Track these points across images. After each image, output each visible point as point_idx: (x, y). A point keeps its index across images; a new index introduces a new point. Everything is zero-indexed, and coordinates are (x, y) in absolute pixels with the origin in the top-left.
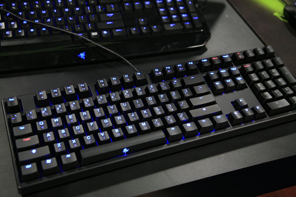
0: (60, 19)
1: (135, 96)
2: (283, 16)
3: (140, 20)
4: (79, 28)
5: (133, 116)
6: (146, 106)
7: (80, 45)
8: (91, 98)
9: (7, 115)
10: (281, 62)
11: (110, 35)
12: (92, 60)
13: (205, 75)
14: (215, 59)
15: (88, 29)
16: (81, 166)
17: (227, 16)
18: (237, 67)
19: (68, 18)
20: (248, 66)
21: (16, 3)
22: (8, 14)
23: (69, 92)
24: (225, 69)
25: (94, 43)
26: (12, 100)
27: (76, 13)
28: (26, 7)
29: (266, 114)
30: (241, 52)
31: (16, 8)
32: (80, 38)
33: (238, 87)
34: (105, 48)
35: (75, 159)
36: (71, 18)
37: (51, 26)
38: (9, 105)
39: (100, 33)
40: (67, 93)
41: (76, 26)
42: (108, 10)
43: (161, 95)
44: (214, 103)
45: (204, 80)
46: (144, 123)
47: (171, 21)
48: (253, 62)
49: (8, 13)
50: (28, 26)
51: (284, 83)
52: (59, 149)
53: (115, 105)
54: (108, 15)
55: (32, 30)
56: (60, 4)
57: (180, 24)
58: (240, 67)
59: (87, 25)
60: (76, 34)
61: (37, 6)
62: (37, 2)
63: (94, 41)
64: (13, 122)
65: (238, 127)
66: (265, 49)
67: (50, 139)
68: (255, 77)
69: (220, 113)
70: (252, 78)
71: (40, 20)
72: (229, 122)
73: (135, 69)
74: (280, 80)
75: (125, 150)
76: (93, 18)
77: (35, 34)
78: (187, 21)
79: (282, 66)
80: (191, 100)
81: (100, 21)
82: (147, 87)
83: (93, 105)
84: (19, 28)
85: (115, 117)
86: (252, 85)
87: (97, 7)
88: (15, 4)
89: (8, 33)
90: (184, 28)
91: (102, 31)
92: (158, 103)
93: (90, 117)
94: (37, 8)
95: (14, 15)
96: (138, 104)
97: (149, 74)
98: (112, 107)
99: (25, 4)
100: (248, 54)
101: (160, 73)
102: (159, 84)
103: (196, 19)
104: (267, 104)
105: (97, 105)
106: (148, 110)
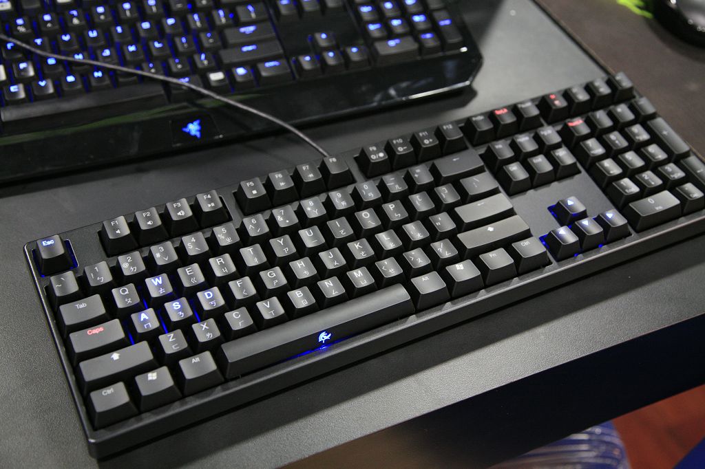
0: (132, 48)
1: (331, 211)
2: (641, 4)
3: (317, 35)
4: (179, 66)
5: (332, 259)
6: (359, 232)
7: (185, 104)
8: (230, 224)
9: (42, 279)
10: (650, 109)
11: (252, 77)
12: (217, 137)
13: (482, 150)
14: (503, 114)
15: (200, 66)
16: (226, 381)
17: (513, 13)
18: (553, 126)
19: (151, 43)
20: (578, 123)
21: (26, 18)
22: (9, 46)
23: (179, 214)
24: (527, 134)
25: (218, 97)
26: (49, 243)
27: (168, 31)
28: (49, 25)
29: (629, 227)
30: (559, 92)
31: (27, 30)
32: (184, 88)
33: (561, 173)
34: (245, 107)
35: (212, 366)
36: (159, 43)
37: (114, 64)
38: (44, 256)
39: (230, 74)
40: (175, 218)
41: (171, 61)
42: (243, 18)
43: (390, 206)
44: (509, 213)
45: (482, 164)
46: (359, 272)
47: (390, 34)
48: (588, 112)
49: (10, 42)
50: (61, 69)
51: (661, 155)
52: (173, 347)
53: (287, 237)
54: (243, 30)
55: (70, 79)
56: (128, 13)
57: (409, 39)
58: (559, 127)
59: (196, 57)
60: (174, 80)
61: (76, 21)
62: (75, 13)
63: (219, 93)
64: (58, 294)
65: (569, 263)
66: (610, 83)
67: (148, 326)
68: (595, 148)
69: (526, 235)
70: (590, 149)
71: (86, 54)
72: (549, 254)
73: (321, 150)
74: (653, 149)
75: (323, 337)
76: (208, 40)
77: (79, 86)
78: (425, 32)
79: (653, 116)
80: (458, 210)
81: (225, 45)
82: (355, 188)
83: (238, 239)
84: (40, 75)
85: (290, 264)
86: (591, 166)
87: (214, 13)
88: (24, 20)
89: (16, 90)
90: (421, 48)
91: (233, 70)
92: (386, 224)
93: (233, 269)
94: (77, 26)
95: (24, 45)
96: (340, 228)
97: (356, 159)
98: (281, 242)
99: (47, 18)
100: (575, 95)
101: (381, 155)
102: (382, 180)
103: (446, 25)
104: (630, 205)
105: (245, 239)
106: (364, 240)
